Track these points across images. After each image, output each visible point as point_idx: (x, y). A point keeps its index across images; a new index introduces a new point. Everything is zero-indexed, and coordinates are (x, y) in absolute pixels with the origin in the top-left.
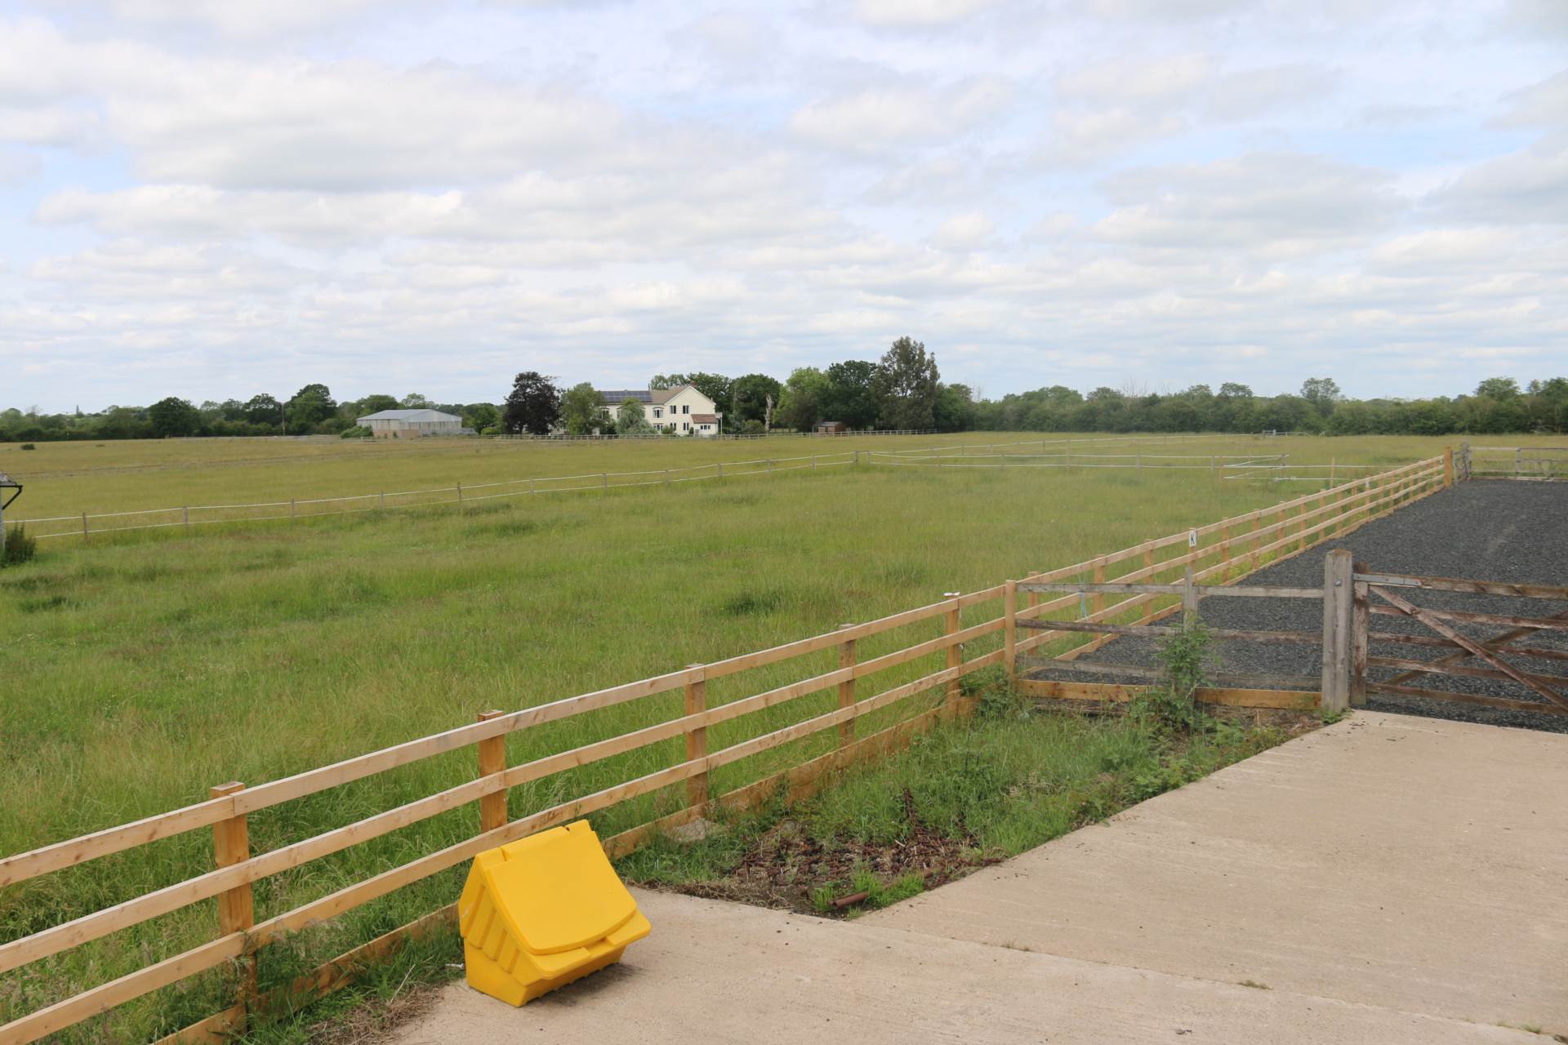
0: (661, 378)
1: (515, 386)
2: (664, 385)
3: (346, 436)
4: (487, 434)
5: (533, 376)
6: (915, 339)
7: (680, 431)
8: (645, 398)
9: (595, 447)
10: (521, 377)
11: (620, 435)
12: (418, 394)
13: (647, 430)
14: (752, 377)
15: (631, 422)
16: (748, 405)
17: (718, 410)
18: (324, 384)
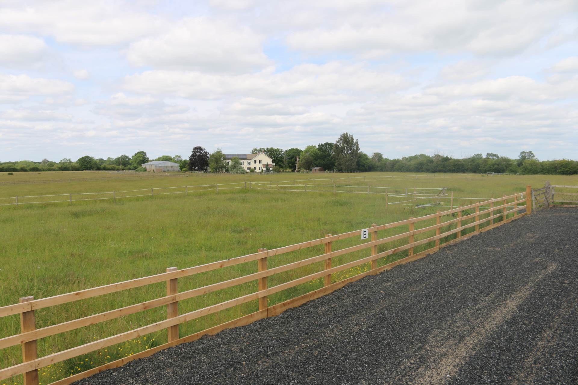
0: (256, 150)
1: (193, 152)
2: (256, 152)
3: (137, 171)
4: (184, 171)
5: (200, 148)
7: (258, 170)
8: (244, 157)
9: (224, 176)
10: (195, 149)
11: (231, 172)
12: (179, 155)
13: (241, 170)
14: (293, 149)
15: (235, 167)
16: (290, 160)
17: (273, 162)
18: (145, 151)
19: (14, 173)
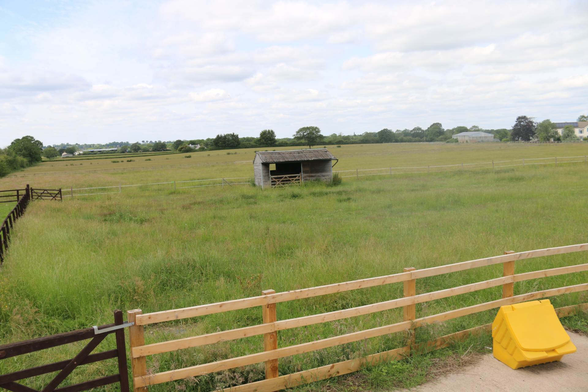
0: (583, 117)
1: (516, 122)
2: (585, 120)
3: (448, 142)
4: (504, 141)
5: (524, 118)
8: (576, 125)
9: (552, 146)
10: (519, 118)
11: (563, 141)
12: (476, 126)
13: (575, 139)
15: (568, 136)
18: (440, 123)
19: (342, 146)
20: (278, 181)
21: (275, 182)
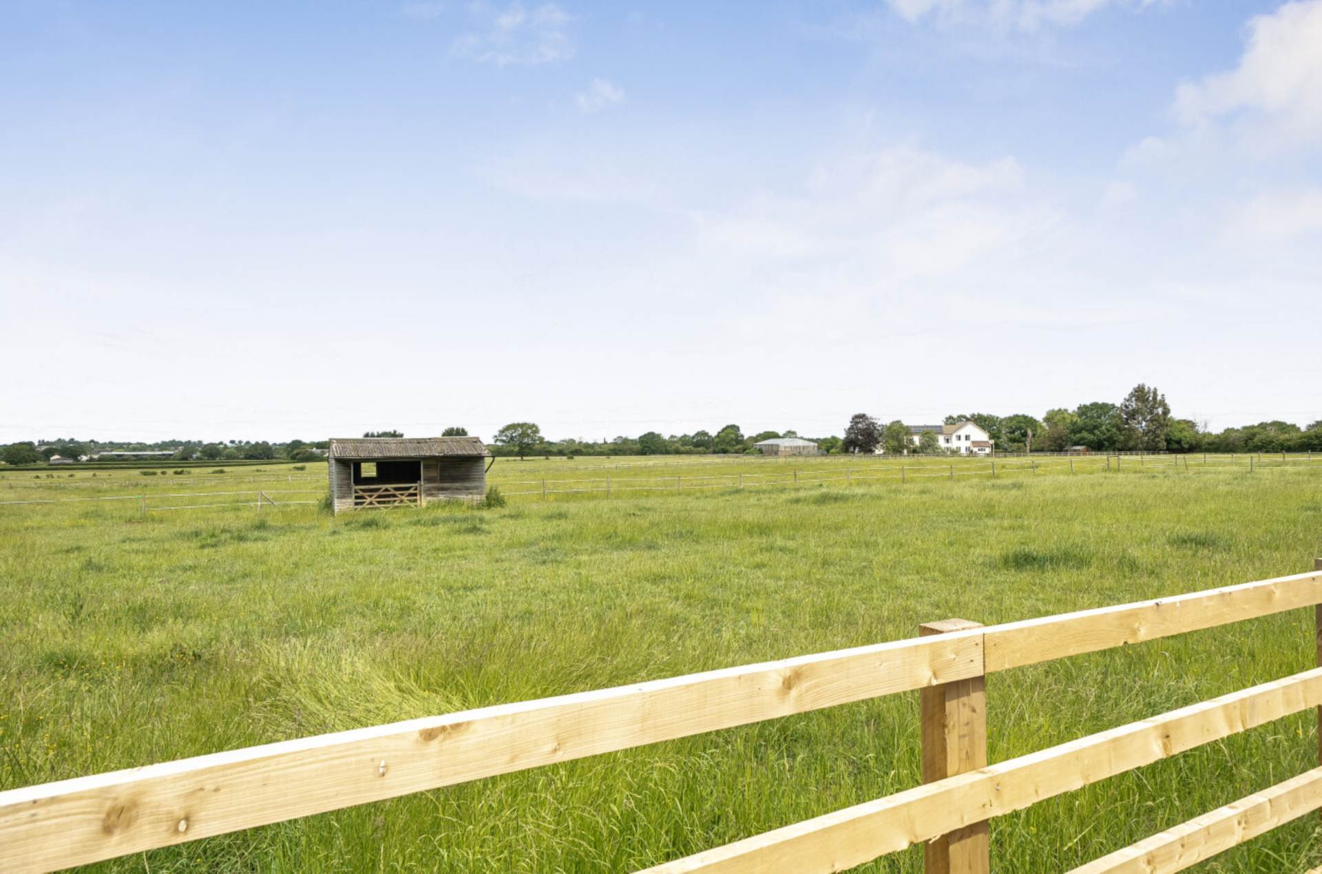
0: (951, 418)
1: (851, 423)
2: (954, 421)
3: (747, 454)
4: (833, 453)
5: (863, 416)
6: (1150, 385)
7: (963, 451)
8: (939, 430)
9: (905, 461)
10: (855, 417)
11: (921, 454)
12: (792, 430)
13: (940, 451)
14: (1017, 416)
15: (929, 446)
16: (1012, 436)
17: (990, 438)
18: (737, 425)
20: (370, 496)
21: (362, 497)
